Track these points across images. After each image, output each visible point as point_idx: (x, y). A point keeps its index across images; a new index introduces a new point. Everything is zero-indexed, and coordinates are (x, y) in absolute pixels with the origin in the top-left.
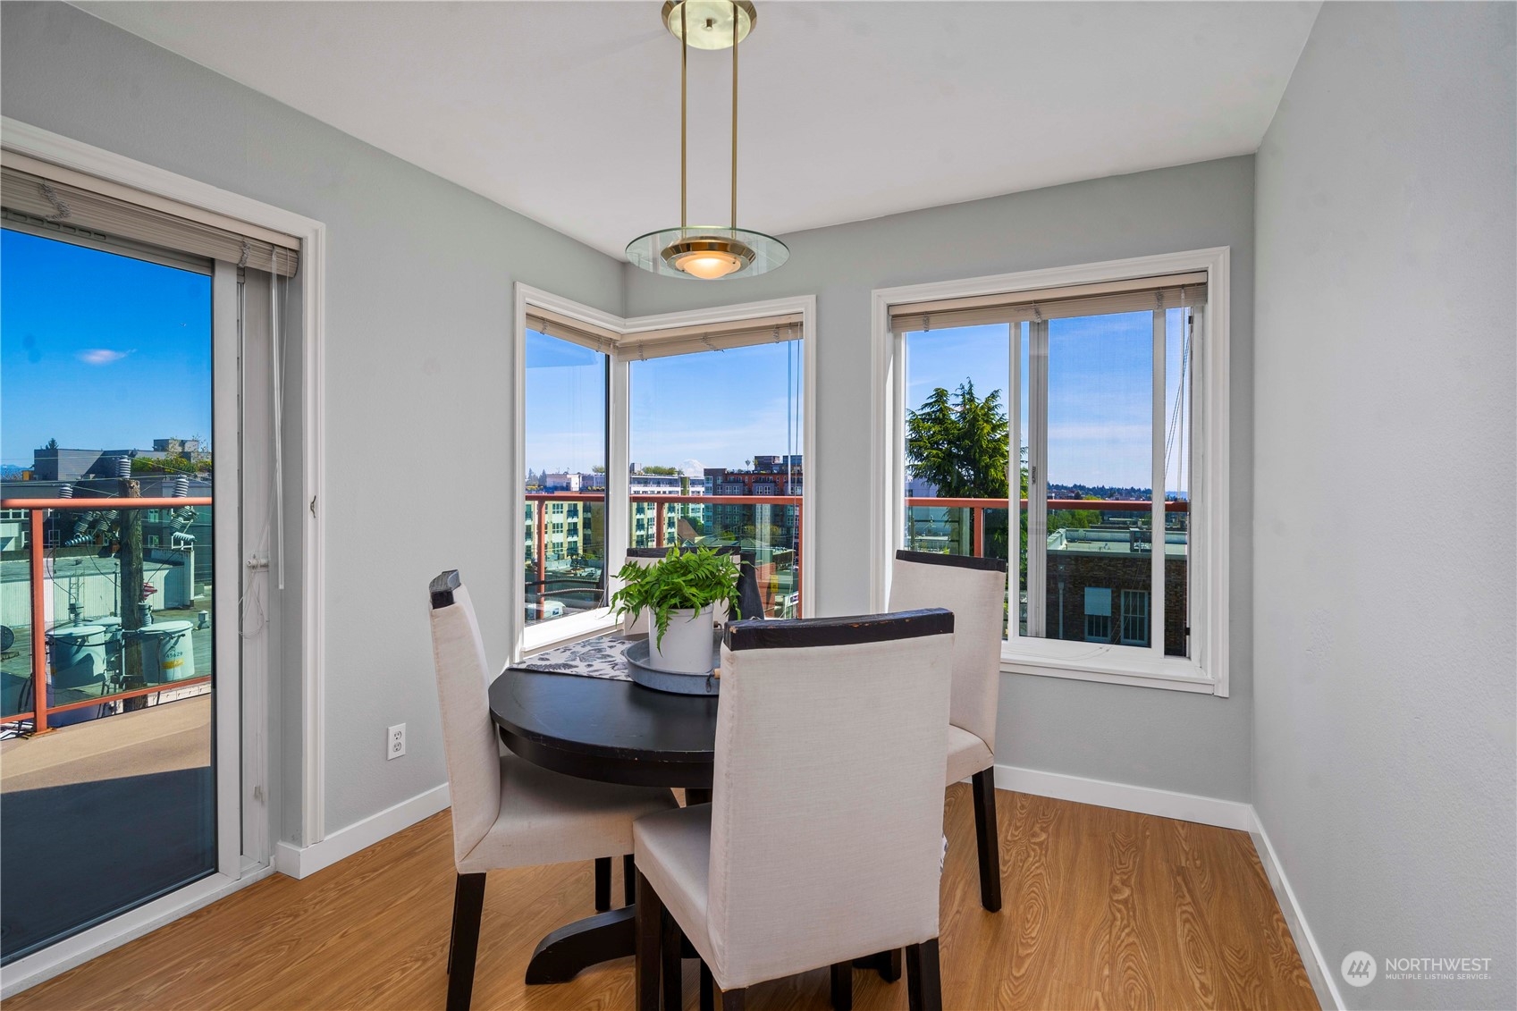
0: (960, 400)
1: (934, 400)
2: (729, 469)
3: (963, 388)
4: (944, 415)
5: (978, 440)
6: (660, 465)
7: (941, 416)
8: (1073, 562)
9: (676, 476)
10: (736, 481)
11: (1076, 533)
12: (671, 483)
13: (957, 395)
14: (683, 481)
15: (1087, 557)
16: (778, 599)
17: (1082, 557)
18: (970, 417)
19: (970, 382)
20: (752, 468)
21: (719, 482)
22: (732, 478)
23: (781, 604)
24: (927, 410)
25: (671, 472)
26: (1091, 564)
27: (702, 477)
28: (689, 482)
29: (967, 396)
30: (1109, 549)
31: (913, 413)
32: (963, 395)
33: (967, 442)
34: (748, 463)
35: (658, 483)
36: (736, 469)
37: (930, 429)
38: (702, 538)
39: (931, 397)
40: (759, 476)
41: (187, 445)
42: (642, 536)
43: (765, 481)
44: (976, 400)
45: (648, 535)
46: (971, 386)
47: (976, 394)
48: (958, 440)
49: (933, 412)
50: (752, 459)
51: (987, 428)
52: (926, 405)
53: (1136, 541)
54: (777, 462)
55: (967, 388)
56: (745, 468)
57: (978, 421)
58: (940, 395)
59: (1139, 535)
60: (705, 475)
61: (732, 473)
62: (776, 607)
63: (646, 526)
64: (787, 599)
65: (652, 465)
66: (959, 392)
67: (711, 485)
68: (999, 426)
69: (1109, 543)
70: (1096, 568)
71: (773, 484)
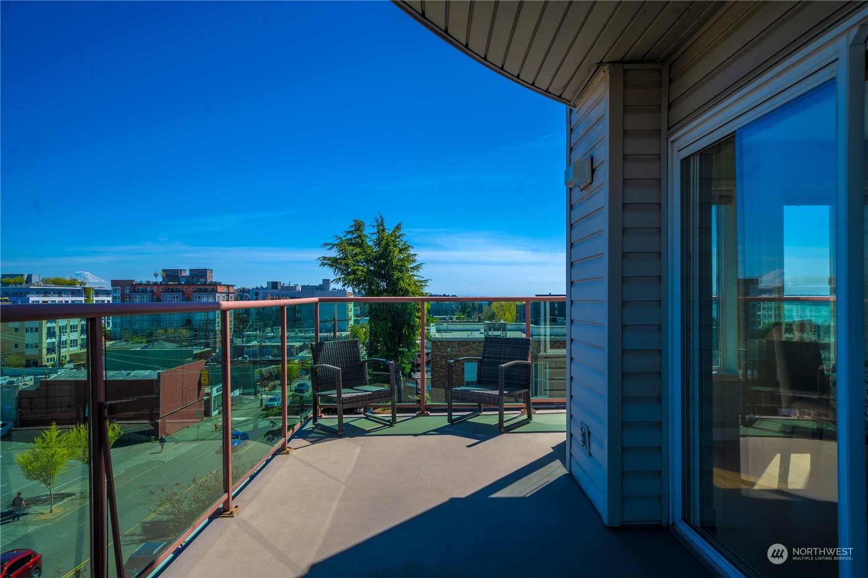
0: (375, 230)
1: (354, 228)
2: (137, 280)
3: (377, 221)
4: (362, 240)
5: (391, 260)
6: (60, 276)
7: (360, 241)
8: (456, 346)
9: (78, 287)
10: (145, 291)
11: (441, 326)
12: (74, 293)
13: (374, 227)
14: (86, 291)
15: (465, 342)
16: (207, 390)
17: (462, 342)
18: (384, 242)
19: (381, 217)
20: (160, 279)
21: (127, 292)
22: (141, 288)
23: (209, 394)
24: (349, 236)
25: (73, 283)
26: (468, 347)
27: (108, 287)
28: (92, 292)
29: (381, 228)
30: (473, 336)
31: (340, 238)
32: (378, 226)
33: (382, 261)
34: (156, 275)
35: (60, 293)
36: (144, 281)
37: (353, 250)
38: (112, 342)
39: (351, 227)
40: (167, 287)
42: (54, 343)
43: (172, 291)
44: (387, 231)
45: (59, 342)
46: (382, 220)
47: (386, 225)
48: (375, 259)
49: (354, 238)
50: (160, 272)
51: (397, 250)
52: (349, 232)
53: (490, 330)
54: (183, 274)
55: (380, 220)
56: (153, 280)
57: (390, 246)
58: (358, 226)
59: (491, 326)
60: (112, 285)
61: (140, 284)
62: (205, 398)
63: (58, 334)
64: (214, 390)
65: (52, 276)
66: (375, 224)
67: (119, 295)
68: (403, 250)
69: (473, 332)
70: (471, 349)
71: (181, 294)
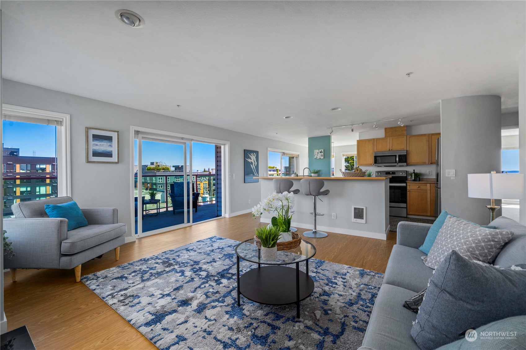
41: (158, 163)
